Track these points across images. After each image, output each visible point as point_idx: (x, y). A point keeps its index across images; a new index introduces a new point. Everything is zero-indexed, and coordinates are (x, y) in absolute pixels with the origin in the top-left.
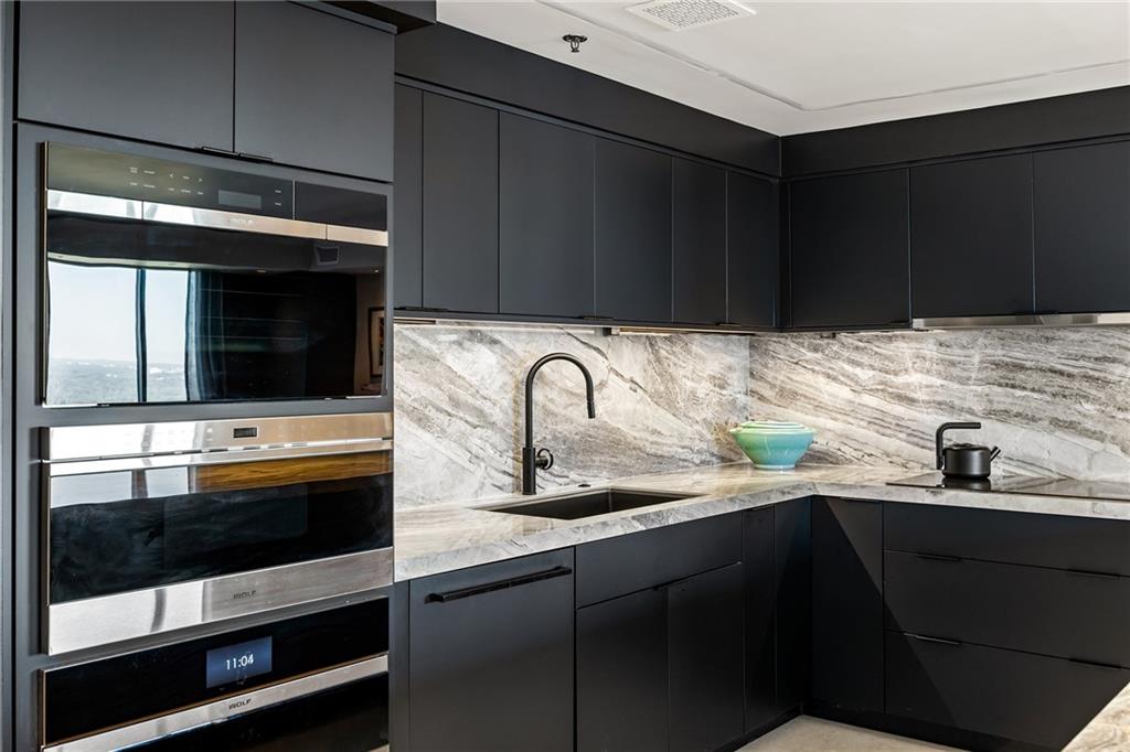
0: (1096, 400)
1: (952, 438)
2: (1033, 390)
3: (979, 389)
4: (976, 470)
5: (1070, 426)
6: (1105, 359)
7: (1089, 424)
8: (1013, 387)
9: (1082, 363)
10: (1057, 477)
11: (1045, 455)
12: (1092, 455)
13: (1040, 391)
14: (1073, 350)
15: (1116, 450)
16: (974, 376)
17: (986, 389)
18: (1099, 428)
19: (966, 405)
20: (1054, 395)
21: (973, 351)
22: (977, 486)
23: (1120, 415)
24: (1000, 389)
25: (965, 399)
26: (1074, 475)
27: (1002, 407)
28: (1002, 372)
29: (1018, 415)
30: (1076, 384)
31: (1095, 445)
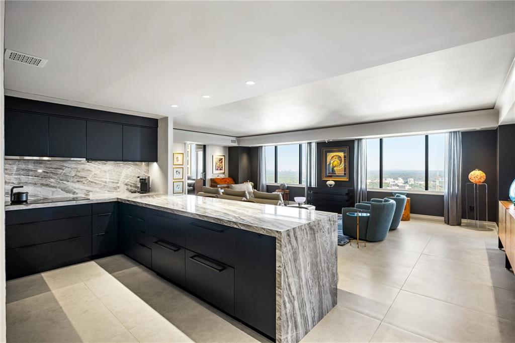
0: (54, 178)
1: (15, 191)
2: (35, 176)
3: (16, 176)
4: (24, 199)
5: (47, 185)
6: (57, 168)
7: (52, 184)
8: (28, 176)
9: (51, 169)
10: (42, 198)
11: (39, 193)
12: (53, 192)
13: (38, 177)
14: (48, 166)
15: (60, 190)
16: (14, 173)
17: (19, 176)
18: (55, 185)
19: (11, 181)
20: (42, 177)
21: (14, 166)
22: (25, 203)
23: (61, 182)
24: (24, 177)
25: (10, 180)
26: (48, 197)
27: (24, 181)
28: (25, 172)
29: (30, 183)
30: (49, 175)
31: (54, 189)
